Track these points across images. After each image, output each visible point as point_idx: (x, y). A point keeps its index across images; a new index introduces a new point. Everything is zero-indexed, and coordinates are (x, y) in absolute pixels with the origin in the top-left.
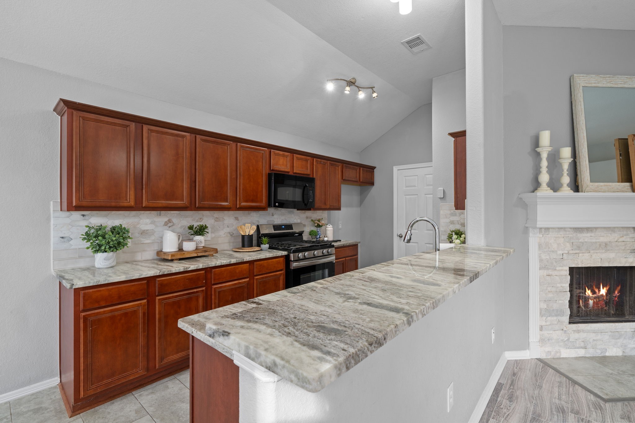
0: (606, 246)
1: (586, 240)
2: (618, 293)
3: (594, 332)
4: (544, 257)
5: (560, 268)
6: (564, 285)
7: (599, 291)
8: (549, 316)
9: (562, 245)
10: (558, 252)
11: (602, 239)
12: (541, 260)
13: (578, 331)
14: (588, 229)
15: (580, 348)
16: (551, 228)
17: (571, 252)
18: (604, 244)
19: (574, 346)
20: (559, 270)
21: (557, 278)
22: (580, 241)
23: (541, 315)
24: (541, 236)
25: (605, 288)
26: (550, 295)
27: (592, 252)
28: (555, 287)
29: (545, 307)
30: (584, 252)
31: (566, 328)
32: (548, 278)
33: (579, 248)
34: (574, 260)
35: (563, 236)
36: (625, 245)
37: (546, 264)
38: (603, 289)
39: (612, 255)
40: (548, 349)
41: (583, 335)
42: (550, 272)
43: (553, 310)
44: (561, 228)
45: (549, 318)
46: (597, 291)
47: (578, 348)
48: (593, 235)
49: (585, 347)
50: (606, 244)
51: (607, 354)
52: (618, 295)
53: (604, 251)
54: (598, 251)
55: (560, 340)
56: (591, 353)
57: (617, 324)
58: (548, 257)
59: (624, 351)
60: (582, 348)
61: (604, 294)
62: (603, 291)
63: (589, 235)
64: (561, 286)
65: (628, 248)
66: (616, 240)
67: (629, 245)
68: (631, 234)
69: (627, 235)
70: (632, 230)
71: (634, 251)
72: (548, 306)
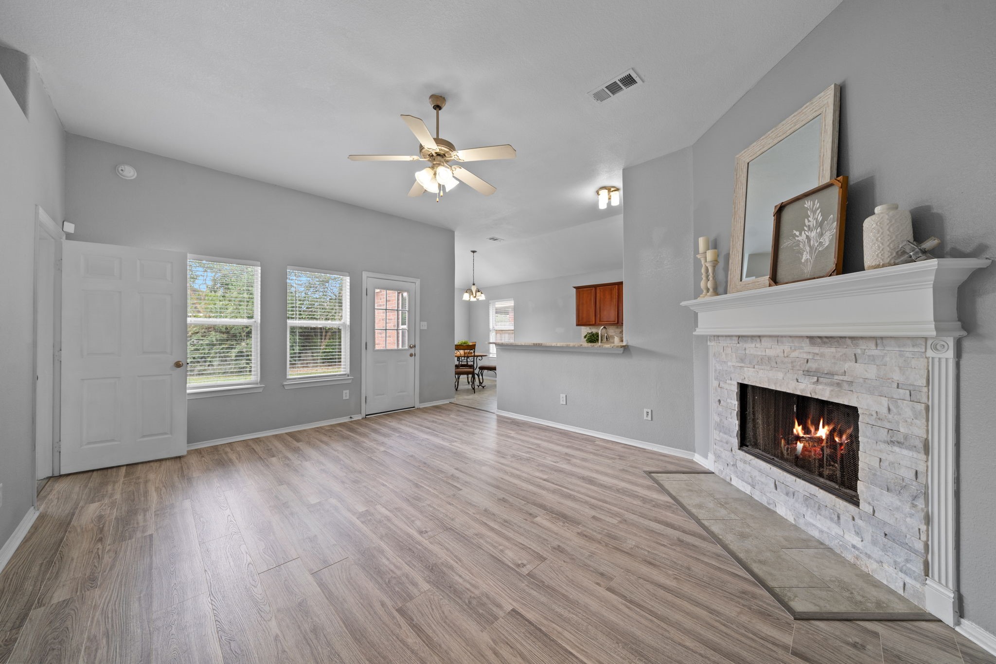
0: (770, 362)
1: (751, 352)
4: (718, 367)
5: (730, 382)
7: (817, 429)
8: (721, 432)
9: (730, 355)
10: (728, 363)
11: (767, 352)
12: (716, 371)
15: (748, 484)
16: (721, 336)
17: (737, 364)
18: (767, 359)
19: (742, 477)
20: (729, 384)
21: (727, 392)
22: (744, 352)
24: (715, 344)
25: (826, 428)
26: (720, 409)
27: (756, 367)
28: (725, 401)
29: (718, 421)
30: (749, 366)
31: (736, 452)
32: (719, 390)
33: (743, 360)
34: (741, 375)
35: (730, 344)
37: (719, 375)
38: (823, 427)
39: (779, 375)
41: (749, 469)
42: (722, 384)
43: (723, 427)
44: (729, 336)
45: (721, 434)
46: (813, 429)
47: (746, 482)
48: (757, 344)
49: (753, 485)
50: (770, 359)
53: (769, 368)
54: (763, 367)
58: (721, 368)
59: (797, 519)
61: (824, 437)
62: (823, 432)
64: (730, 402)
65: (798, 368)
66: (785, 355)
67: (799, 363)
68: (806, 346)
69: (802, 348)
70: (807, 341)
71: (808, 373)
72: (721, 420)
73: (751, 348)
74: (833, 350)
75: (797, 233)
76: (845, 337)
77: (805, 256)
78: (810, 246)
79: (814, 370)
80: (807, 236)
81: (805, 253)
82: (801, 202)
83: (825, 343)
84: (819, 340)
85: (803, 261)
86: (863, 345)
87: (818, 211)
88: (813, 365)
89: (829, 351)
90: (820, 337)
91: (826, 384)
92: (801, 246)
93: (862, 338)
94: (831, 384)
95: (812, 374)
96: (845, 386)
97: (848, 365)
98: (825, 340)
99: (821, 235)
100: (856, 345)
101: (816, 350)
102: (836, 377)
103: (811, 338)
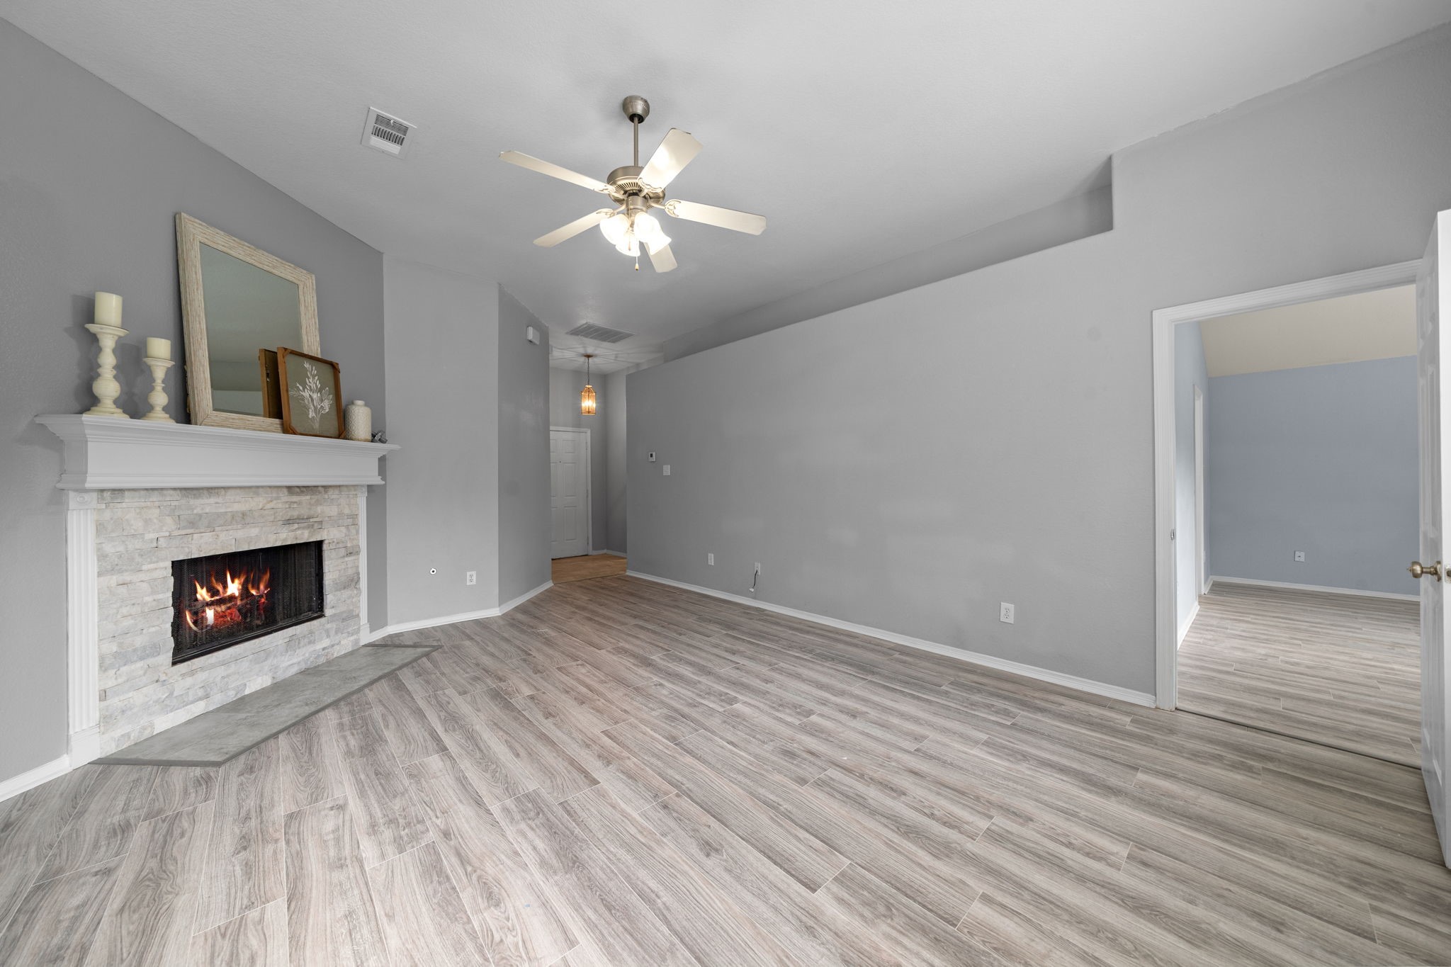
0: (243, 518)
1: (207, 511)
2: (266, 588)
3: (224, 663)
4: (109, 548)
5: (152, 566)
6: (160, 596)
8: (125, 665)
9: (155, 521)
10: (146, 535)
11: (237, 507)
12: (102, 557)
13: (192, 673)
14: (211, 490)
15: (197, 701)
16: (129, 490)
17: (176, 533)
18: (241, 516)
19: (184, 702)
20: (148, 570)
21: (145, 585)
22: (195, 512)
23: (103, 668)
24: (104, 506)
26: (128, 623)
27: (217, 529)
28: (138, 604)
29: (114, 648)
30: (202, 531)
31: (166, 674)
32: (123, 590)
33: (192, 524)
34: (182, 547)
35: (157, 504)
36: (274, 514)
37: (116, 563)
39: (254, 532)
40: (118, 733)
41: (201, 676)
42: (127, 577)
43: (135, 650)
44: (153, 489)
45: (124, 669)
47: (193, 702)
48: (220, 500)
49: (207, 695)
50: (243, 515)
51: (247, 692)
52: (266, 592)
53: (239, 526)
54: (230, 527)
55: (151, 702)
56: (218, 700)
57: (262, 639)
58: (121, 548)
59: (275, 676)
60: (200, 699)
63: (212, 500)
64: (154, 600)
65: (279, 518)
66: (260, 507)
67: (281, 514)
68: (285, 497)
69: (278, 498)
70: (285, 491)
71: (289, 522)
72: (120, 645)
73: (206, 505)
74: (308, 497)
75: (301, 388)
76: (317, 487)
77: (311, 414)
78: (314, 405)
79: (295, 517)
80: (310, 396)
81: (310, 410)
82: (301, 359)
83: (302, 492)
84: (298, 490)
85: (310, 416)
86: (331, 491)
87: (316, 378)
88: (295, 514)
89: (305, 498)
90: (298, 487)
91: (304, 528)
92: (306, 401)
93: (330, 486)
94: (308, 527)
95: (291, 522)
96: (316, 526)
97: (319, 509)
98: (304, 489)
99: (322, 401)
100: (326, 492)
101: (295, 498)
102: (311, 520)
103: (289, 488)
